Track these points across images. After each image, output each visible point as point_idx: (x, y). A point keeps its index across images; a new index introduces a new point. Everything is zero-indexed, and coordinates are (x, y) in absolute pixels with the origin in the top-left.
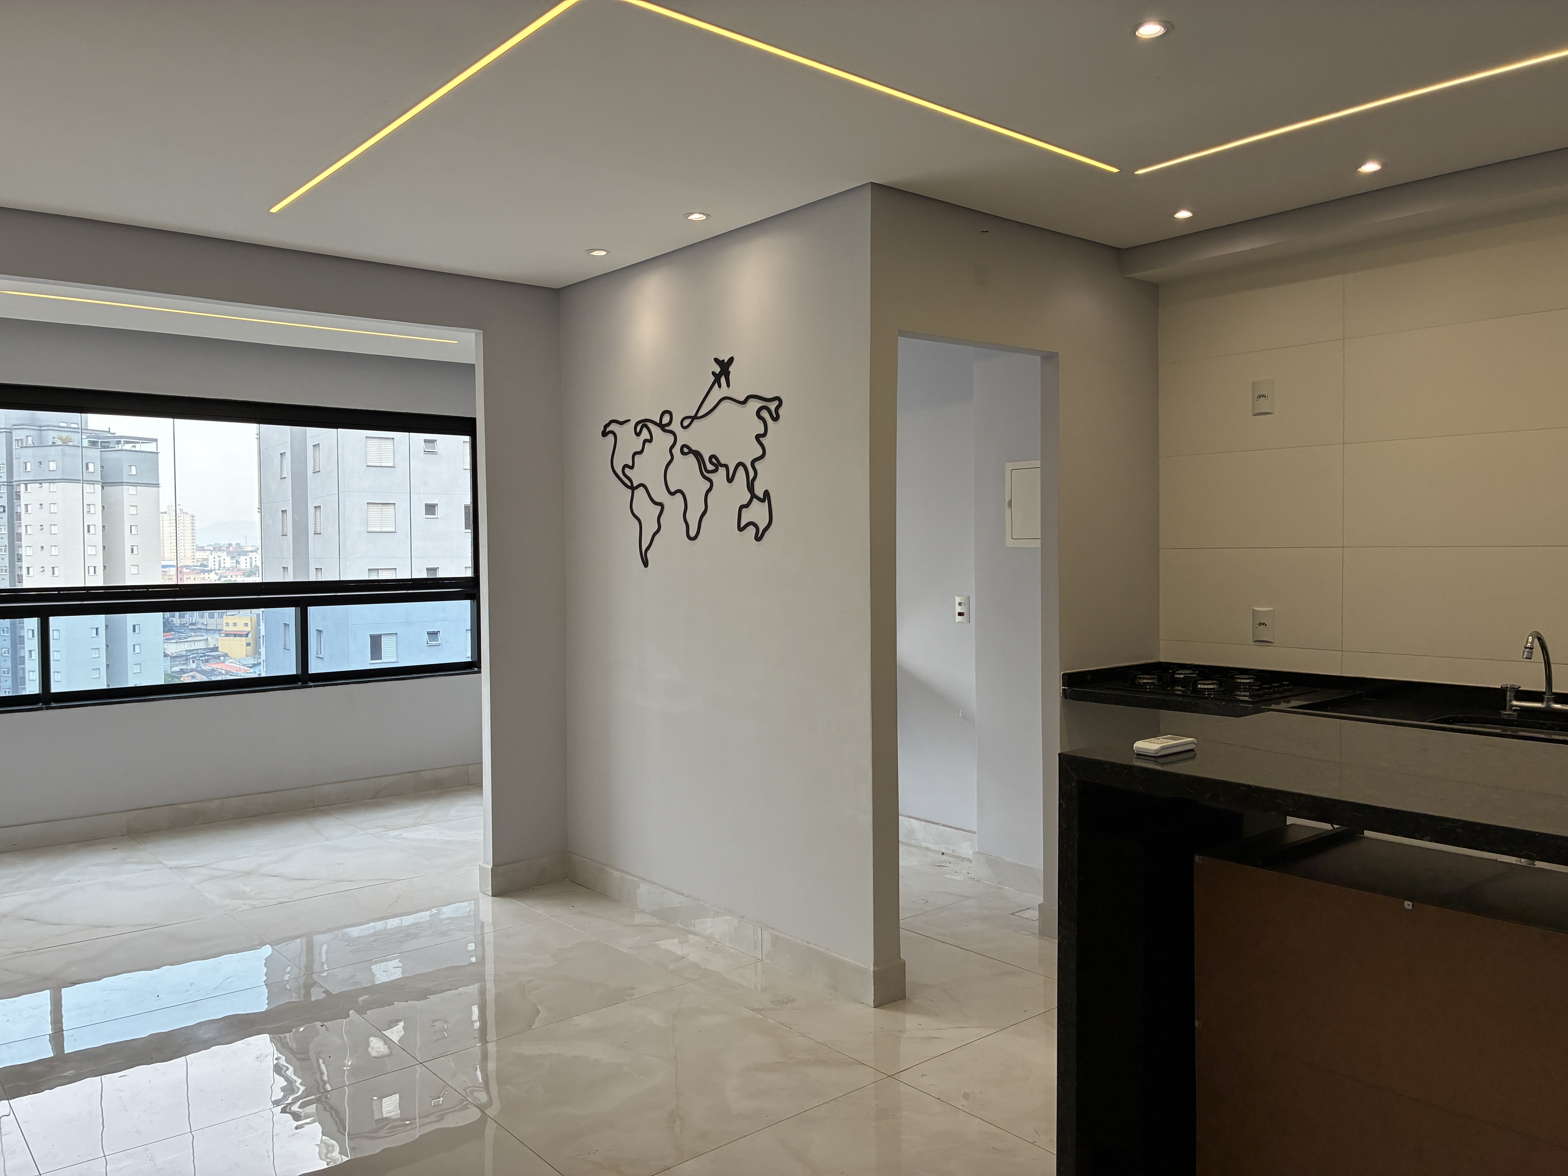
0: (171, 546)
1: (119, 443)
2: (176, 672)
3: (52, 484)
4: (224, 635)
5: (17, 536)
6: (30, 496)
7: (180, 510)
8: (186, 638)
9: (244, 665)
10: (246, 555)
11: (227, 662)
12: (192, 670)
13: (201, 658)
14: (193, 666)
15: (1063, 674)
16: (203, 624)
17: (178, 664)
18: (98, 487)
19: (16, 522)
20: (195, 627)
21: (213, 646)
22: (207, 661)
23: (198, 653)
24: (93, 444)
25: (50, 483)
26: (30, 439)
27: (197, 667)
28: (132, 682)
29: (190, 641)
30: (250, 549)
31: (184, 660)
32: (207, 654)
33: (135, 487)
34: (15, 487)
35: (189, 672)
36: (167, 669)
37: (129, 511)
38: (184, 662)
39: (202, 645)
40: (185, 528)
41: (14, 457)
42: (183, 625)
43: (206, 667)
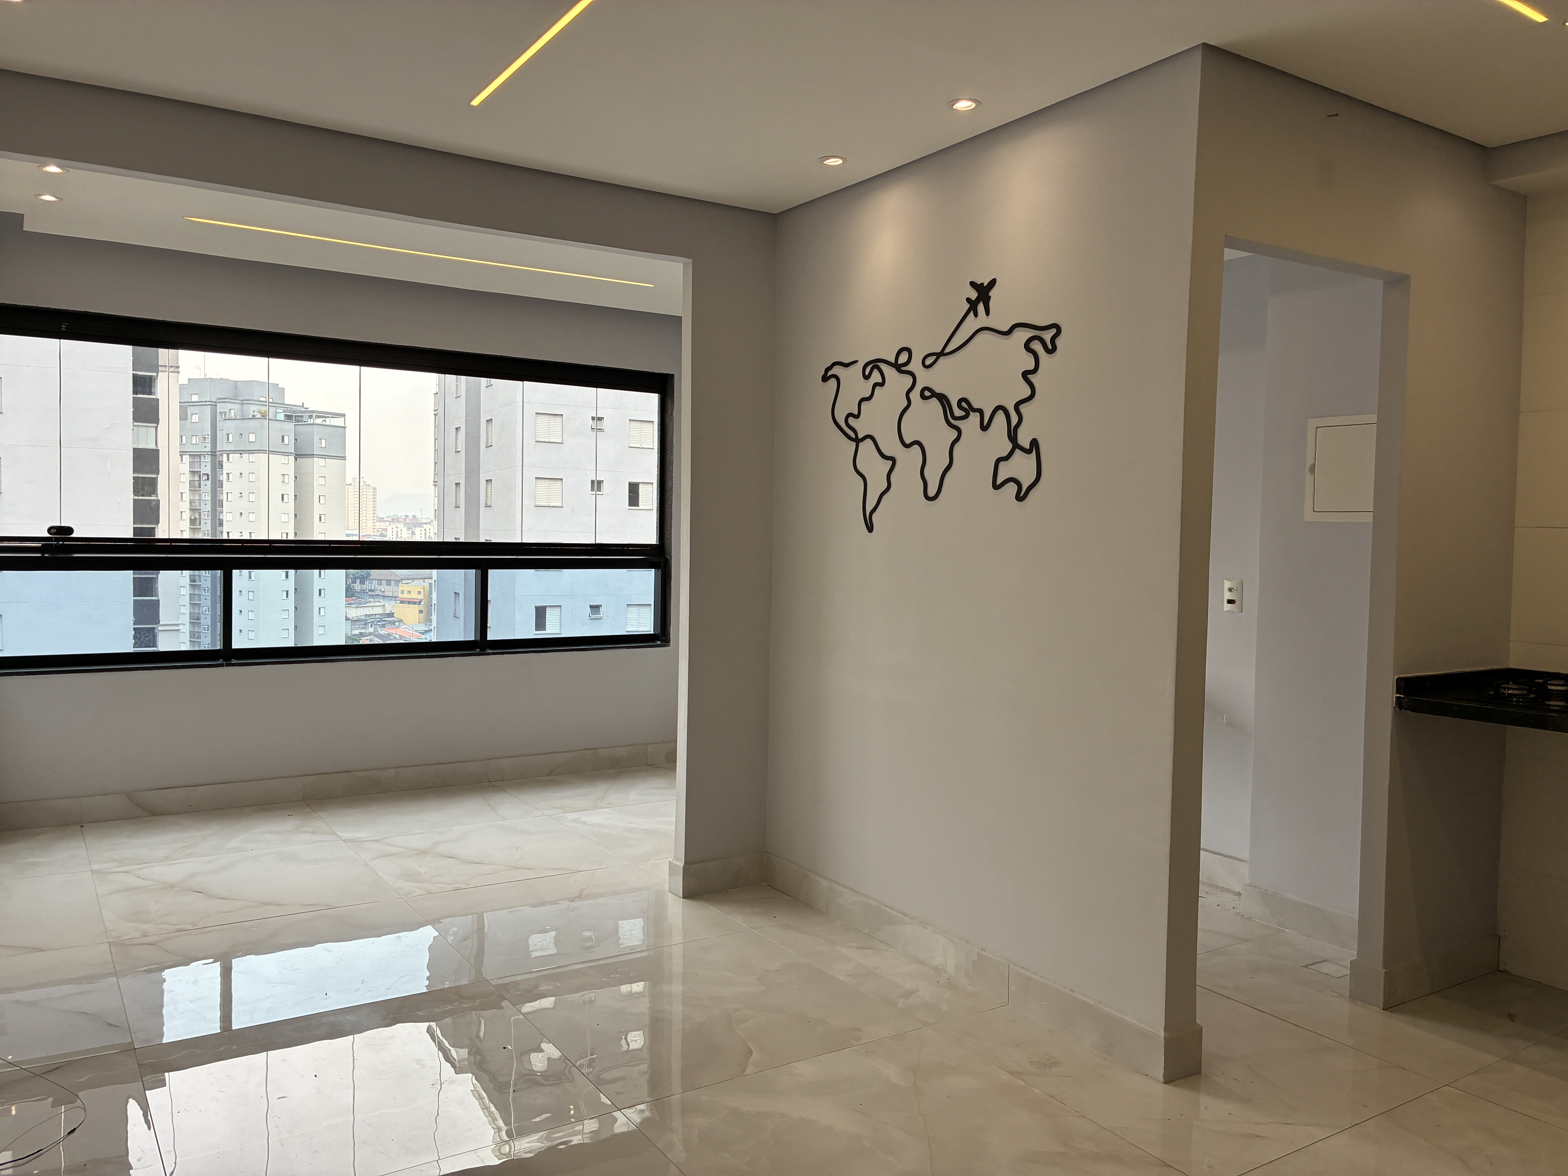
0: (355, 516)
1: (311, 417)
2: (356, 635)
3: (251, 455)
4: (399, 602)
5: (219, 503)
6: (232, 465)
7: (364, 482)
8: (365, 604)
9: (416, 631)
10: (421, 527)
11: (402, 627)
12: (370, 634)
13: (378, 623)
14: (371, 630)
15: (1397, 679)
16: (380, 590)
17: (357, 628)
18: (292, 458)
19: (218, 489)
20: (373, 594)
21: (389, 612)
22: (383, 626)
23: (376, 618)
24: (289, 417)
25: (249, 453)
26: (232, 411)
27: (374, 631)
28: (318, 642)
29: (369, 606)
30: (425, 521)
31: (363, 625)
32: (384, 619)
33: (324, 459)
34: (218, 456)
35: (367, 636)
36: (349, 632)
37: (318, 482)
38: (363, 626)
39: (379, 611)
40: (368, 500)
41: (218, 429)
42: (363, 591)
43: (382, 632)
